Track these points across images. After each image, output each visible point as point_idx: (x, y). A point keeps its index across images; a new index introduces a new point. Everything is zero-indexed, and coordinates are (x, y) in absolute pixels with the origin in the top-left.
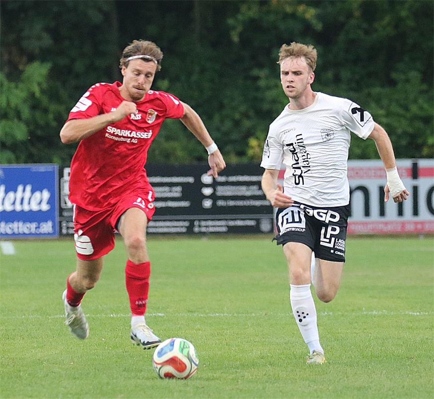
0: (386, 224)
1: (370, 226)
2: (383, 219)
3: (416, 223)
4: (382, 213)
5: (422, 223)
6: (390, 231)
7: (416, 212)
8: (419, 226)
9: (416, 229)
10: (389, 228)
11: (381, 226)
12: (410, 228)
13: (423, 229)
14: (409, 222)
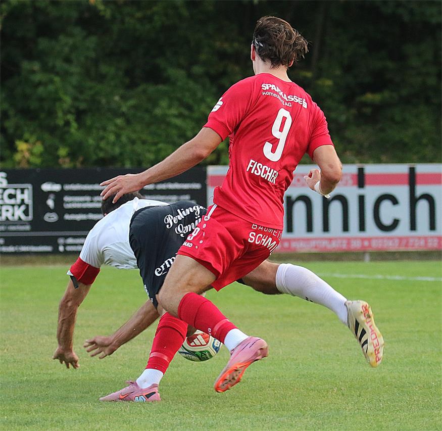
0: (330, 240)
1: (313, 243)
2: (326, 235)
3: (363, 239)
4: (326, 228)
5: (369, 239)
6: (334, 248)
7: (362, 227)
8: (366, 243)
9: (363, 246)
10: (334, 245)
11: (325, 243)
12: (356, 245)
13: (370, 246)
14: (355, 239)
